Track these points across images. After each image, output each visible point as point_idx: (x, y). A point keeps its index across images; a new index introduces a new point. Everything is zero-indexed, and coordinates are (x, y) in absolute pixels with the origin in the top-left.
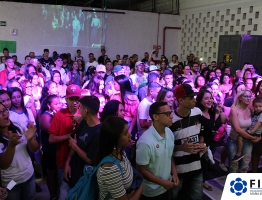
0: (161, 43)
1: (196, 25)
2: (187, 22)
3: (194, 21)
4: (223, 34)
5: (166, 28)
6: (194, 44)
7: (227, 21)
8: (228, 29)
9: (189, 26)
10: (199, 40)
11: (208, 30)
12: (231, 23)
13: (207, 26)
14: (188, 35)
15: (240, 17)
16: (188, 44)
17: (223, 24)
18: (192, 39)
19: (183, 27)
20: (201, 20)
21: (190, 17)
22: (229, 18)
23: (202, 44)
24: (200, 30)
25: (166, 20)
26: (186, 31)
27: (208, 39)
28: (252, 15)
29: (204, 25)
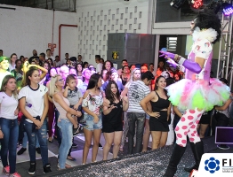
0: (56, 42)
1: (91, 24)
2: (83, 20)
3: (89, 19)
5: (61, 25)
6: (90, 42)
7: (117, 20)
9: (85, 24)
10: (94, 38)
11: (102, 28)
12: (120, 22)
13: (101, 25)
14: (84, 33)
16: (84, 42)
17: (114, 22)
18: (88, 38)
19: (79, 25)
20: (95, 18)
21: (86, 15)
23: (96, 43)
24: (95, 28)
25: (62, 17)
26: (82, 29)
27: (101, 37)
28: (137, 15)
29: (97, 23)
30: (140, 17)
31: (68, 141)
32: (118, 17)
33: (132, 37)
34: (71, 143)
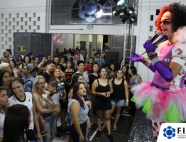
4: (16, 31)
7: (18, 22)
8: (19, 28)
12: (21, 24)
15: (27, 19)
17: (15, 24)
22: (19, 20)
28: (36, 19)
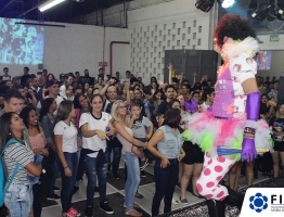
0: (107, 60)
1: (144, 40)
2: (135, 36)
3: (142, 35)
5: (113, 42)
6: (144, 60)
9: (138, 40)
10: (149, 55)
11: (156, 44)
12: (177, 37)
13: (156, 40)
14: (137, 50)
15: (185, 30)
16: (137, 60)
17: (170, 38)
18: (141, 55)
19: (131, 41)
20: (149, 34)
21: (138, 31)
23: (151, 60)
24: (149, 45)
25: (113, 33)
26: (135, 45)
27: (156, 55)
28: (196, 30)
29: (152, 39)
30: (200, 31)
31: (135, 177)
32: (175, 32)
33: (191, 54)
34: (139, 179)
